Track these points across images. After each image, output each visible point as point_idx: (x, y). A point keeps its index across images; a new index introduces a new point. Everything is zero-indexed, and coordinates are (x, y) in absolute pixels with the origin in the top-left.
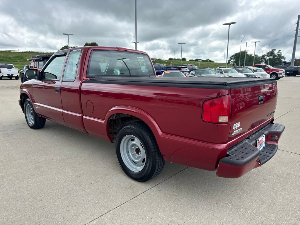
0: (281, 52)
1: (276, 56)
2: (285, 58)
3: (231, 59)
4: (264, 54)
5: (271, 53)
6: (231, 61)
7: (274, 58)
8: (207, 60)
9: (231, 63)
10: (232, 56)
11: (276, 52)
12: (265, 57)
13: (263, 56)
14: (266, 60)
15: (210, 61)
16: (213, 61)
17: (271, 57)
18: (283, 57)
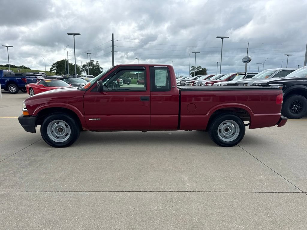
0: (98, 63)
1: (95, 66)
2: (103, 69)
3: (53, 67)
4: (84, 64)
5: (91, 64)
6: (54, 69)
7: (93, 68)
8: (20, 66)
9: (53, 71)
10: (54, 64)
11: (95, 63)
12: (86, 67)
13: (84, 66)
14: (86, 70)
15: (25, 68)
16: (28, 68)
17: (91, 67)
18: (101, 67)
